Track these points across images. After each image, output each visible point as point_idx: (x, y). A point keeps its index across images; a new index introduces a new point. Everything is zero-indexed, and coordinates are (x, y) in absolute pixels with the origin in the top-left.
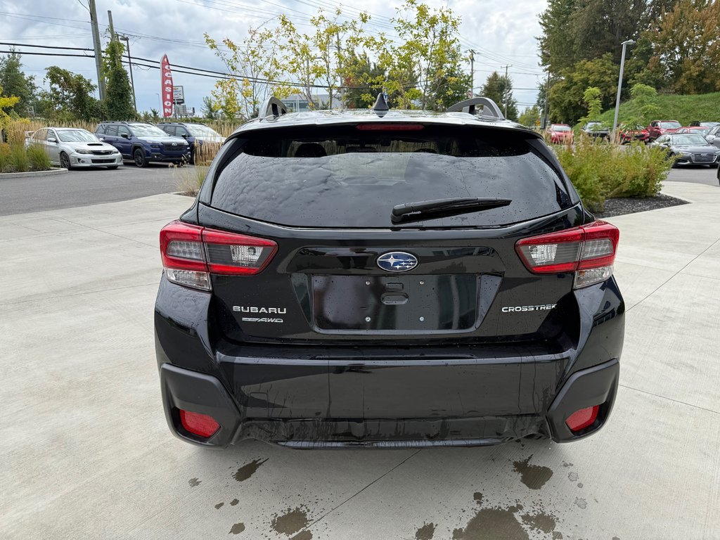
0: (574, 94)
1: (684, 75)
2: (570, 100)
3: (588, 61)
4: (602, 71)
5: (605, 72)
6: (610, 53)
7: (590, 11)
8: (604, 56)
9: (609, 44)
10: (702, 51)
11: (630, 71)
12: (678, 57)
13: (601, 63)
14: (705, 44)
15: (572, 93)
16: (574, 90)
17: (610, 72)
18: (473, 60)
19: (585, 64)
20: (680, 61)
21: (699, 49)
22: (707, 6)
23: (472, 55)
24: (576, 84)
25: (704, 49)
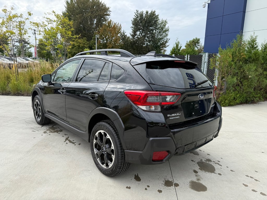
0: (76, 50)
1: (108, 47)
2: (74, 52)
3: (79, 39)
4: (84, 43)
5: (85, 44)
6: (85, 38)
7: (77, 22)
8: (84, 38)
9: (84, 34)
10: (111, 40)
11: (92, 44)
12: (105, 41)
13: (83, 41)
14: (112, 39)
15: (75, 49)
16: (75, 48)
17: (86, 44)
18: (35, 33)
19: (78, 40)
20: (106, 43)
21: (110, 40)
22: (111, 27)
23: (35, 32)
24: (75, 46)
25: (112, 40)
